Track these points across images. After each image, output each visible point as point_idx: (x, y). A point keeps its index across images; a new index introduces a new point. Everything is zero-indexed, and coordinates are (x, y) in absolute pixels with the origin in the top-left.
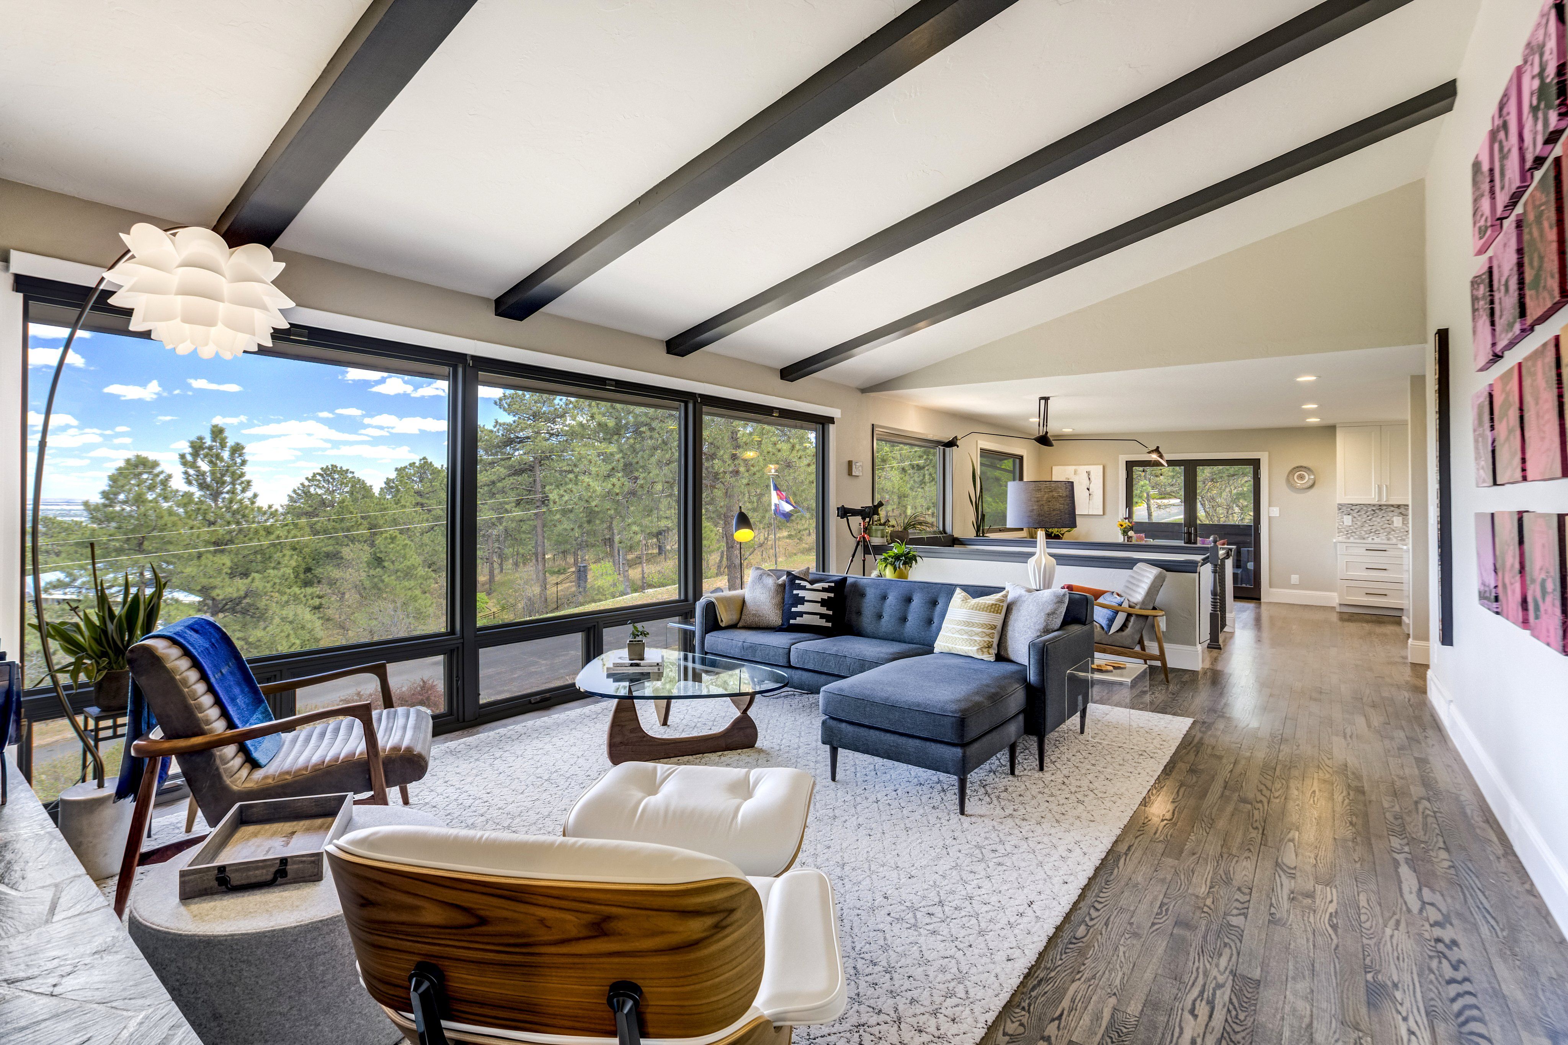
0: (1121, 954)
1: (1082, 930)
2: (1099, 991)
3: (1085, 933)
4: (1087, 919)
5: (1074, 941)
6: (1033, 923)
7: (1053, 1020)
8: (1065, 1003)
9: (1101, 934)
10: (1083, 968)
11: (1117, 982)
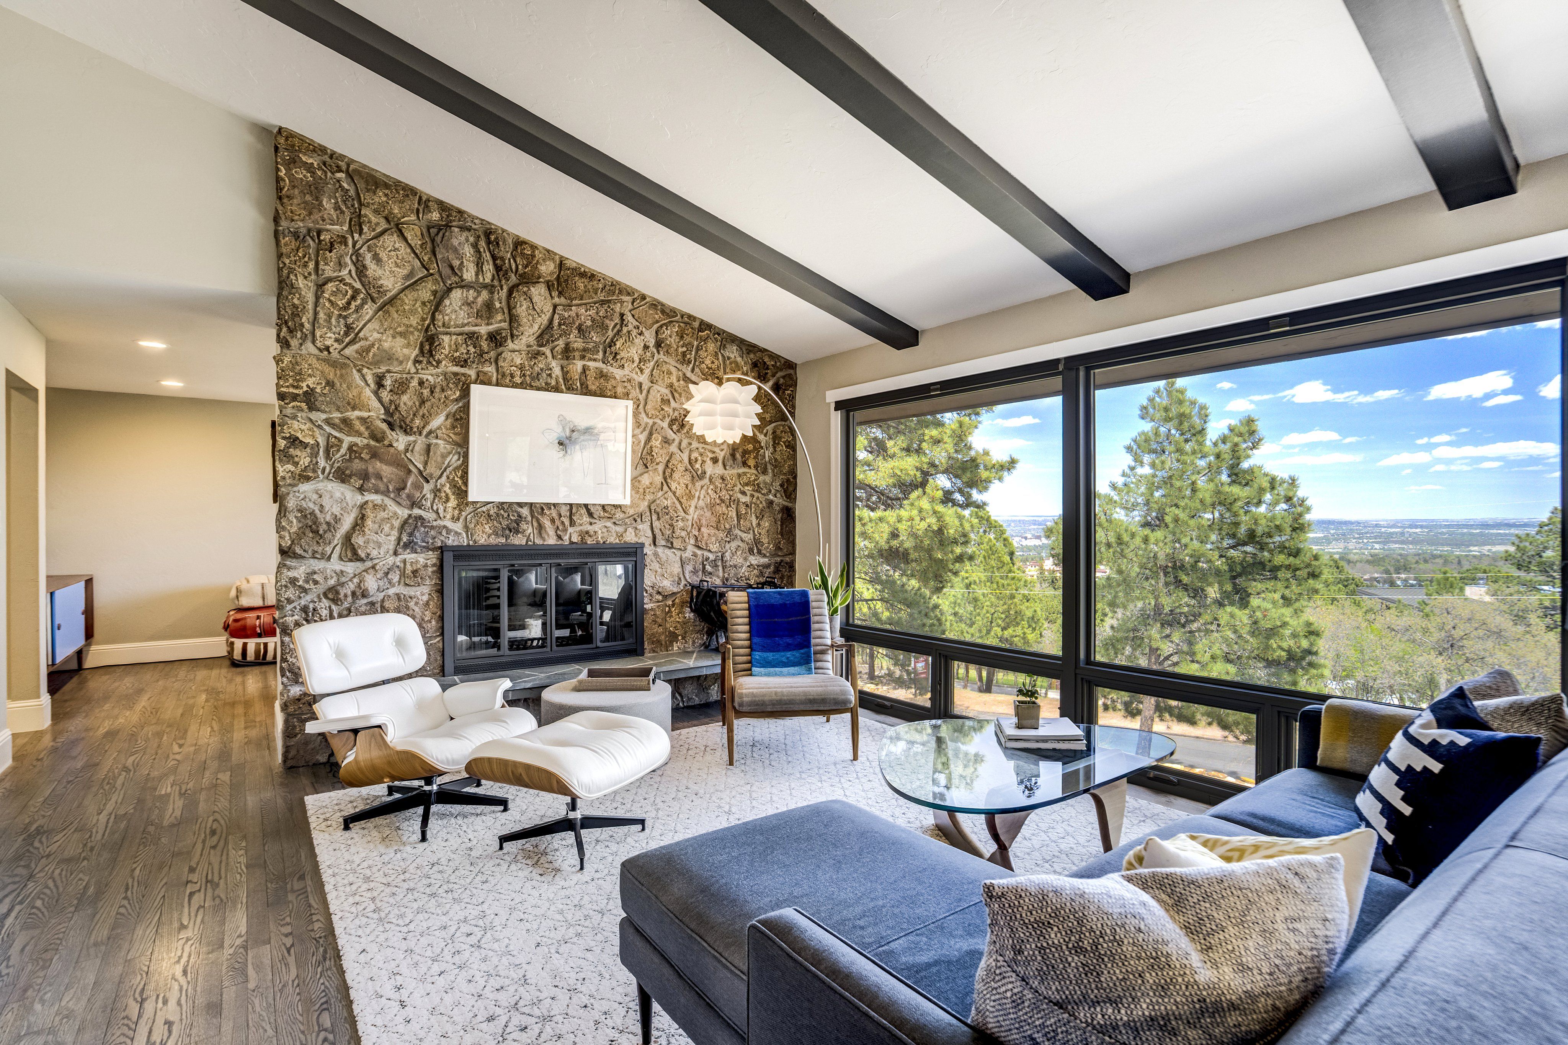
0: (268, 1027)
1: (326, 1020)
2: (270, 984)
3: (321, 1020)
4: (331, 1037)
5: (325, 1006)
6: (378, 989)
7: (293, 945)
8: (291, 960)
9: (303, 1032)
10: (297, 990)
11: (257, 1002)
